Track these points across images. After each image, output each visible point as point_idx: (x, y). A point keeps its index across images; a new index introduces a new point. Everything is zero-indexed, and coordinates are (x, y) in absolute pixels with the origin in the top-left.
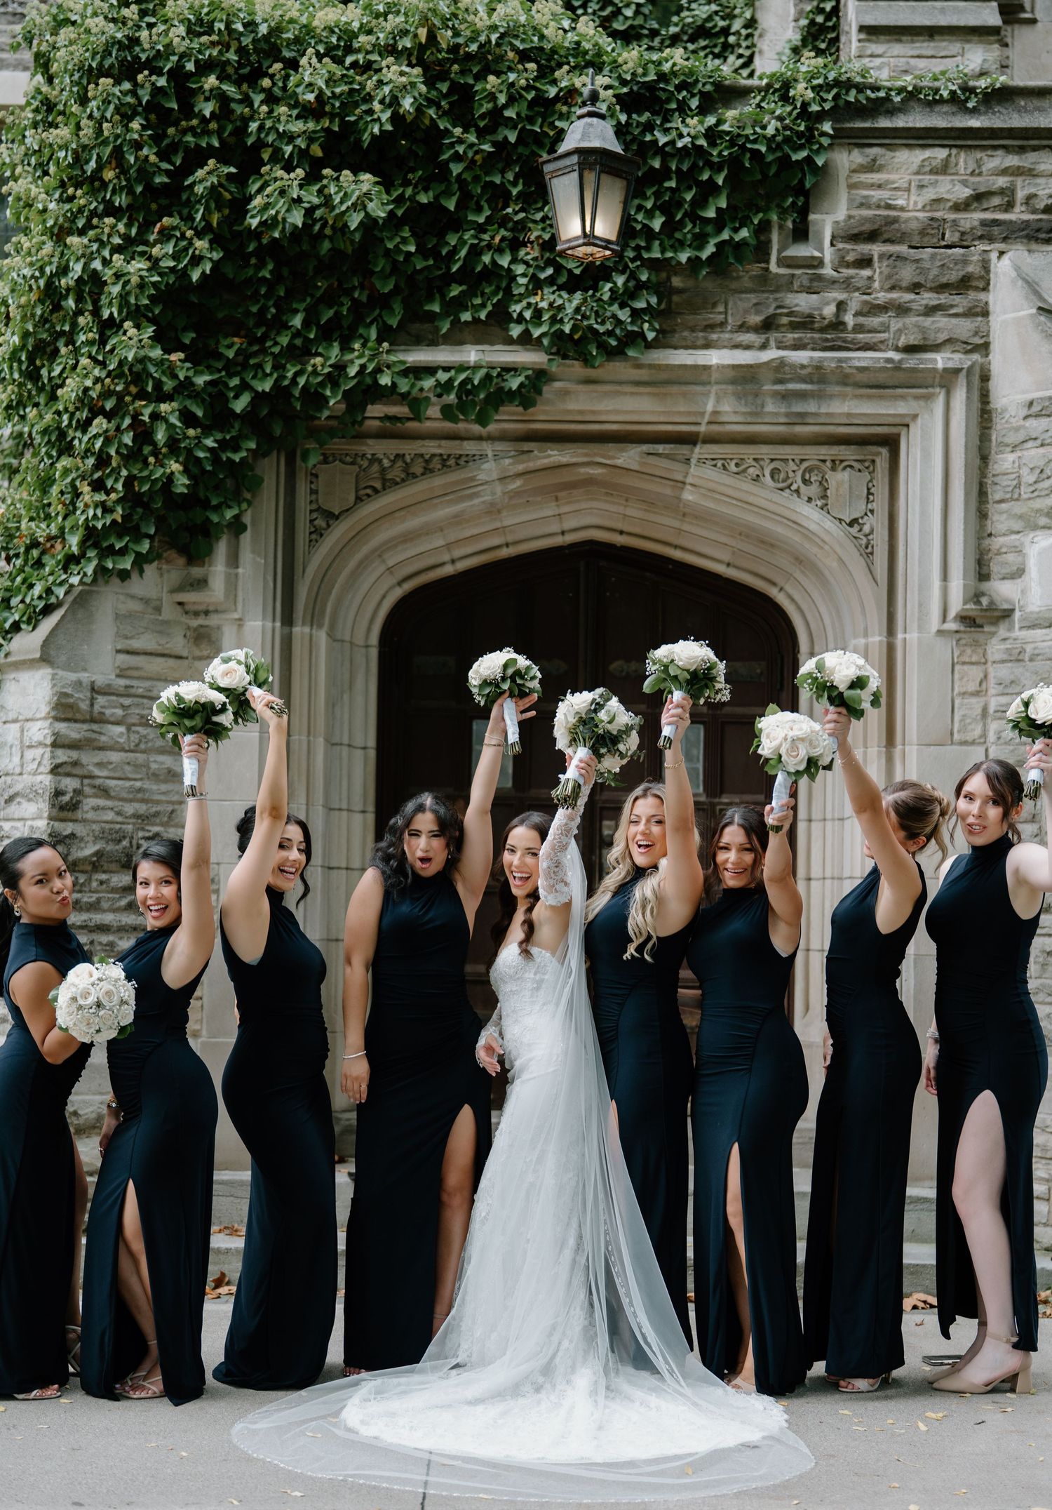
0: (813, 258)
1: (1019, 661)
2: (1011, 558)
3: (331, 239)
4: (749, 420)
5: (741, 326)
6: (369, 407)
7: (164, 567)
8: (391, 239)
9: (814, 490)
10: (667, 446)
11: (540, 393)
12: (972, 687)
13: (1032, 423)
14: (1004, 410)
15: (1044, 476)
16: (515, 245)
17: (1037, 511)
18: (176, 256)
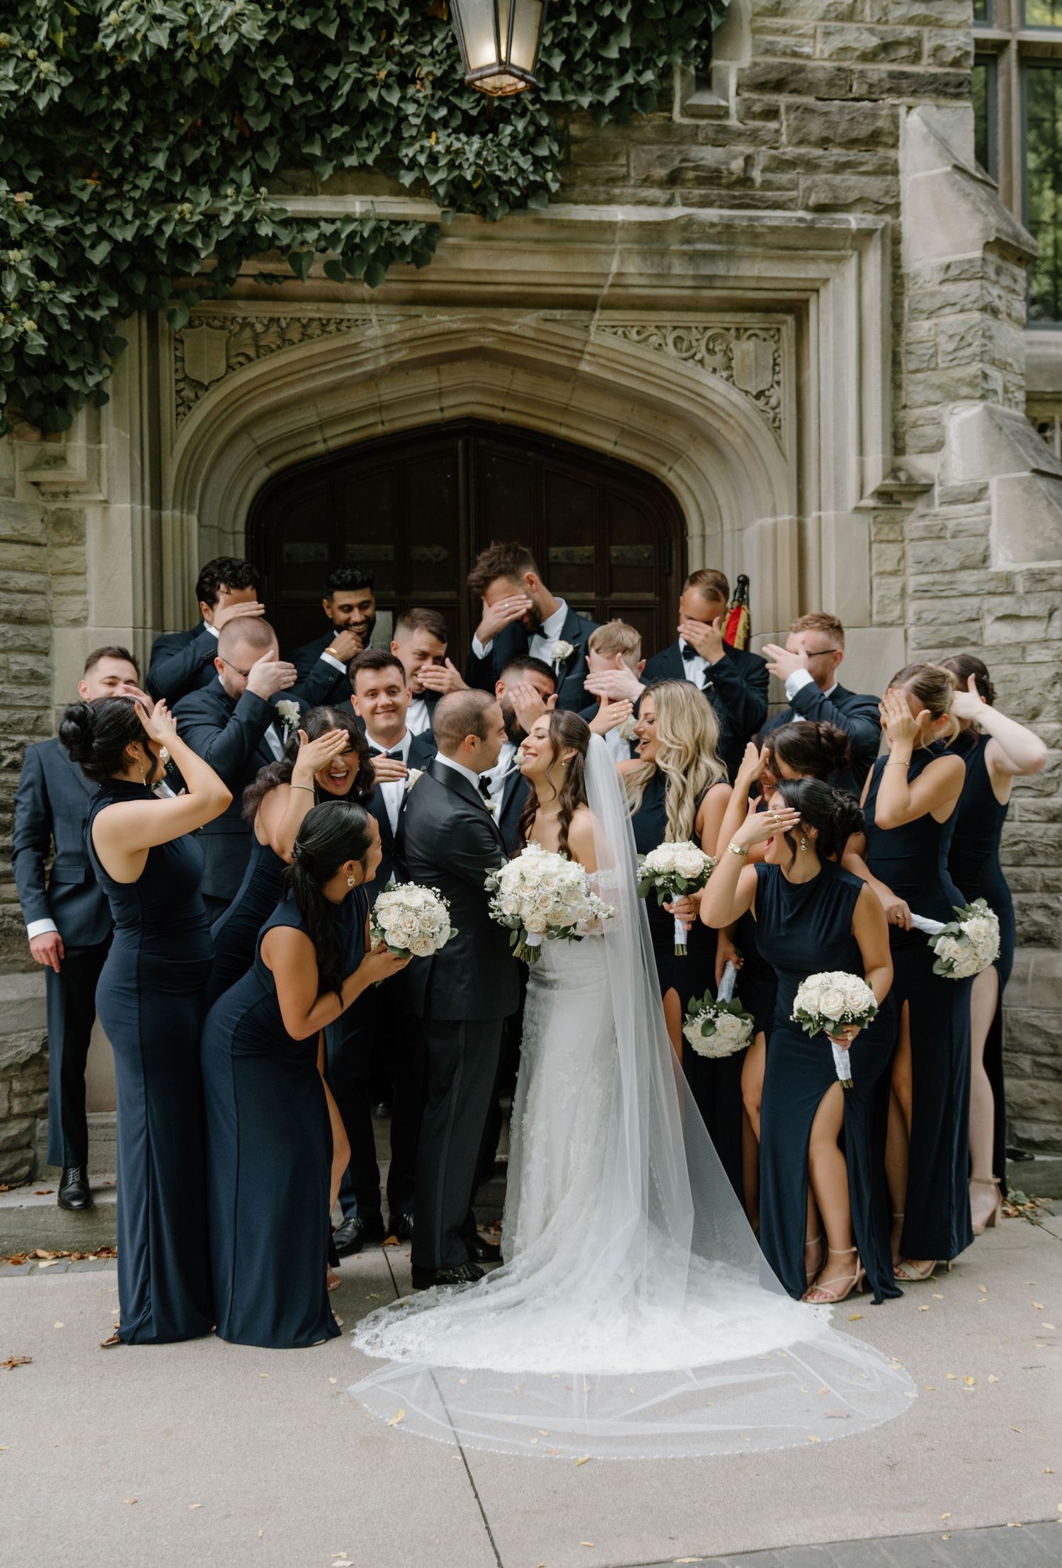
0: (719, 107)
1: (939, 538)
2: (928, 430)
3: (196, 67)
4: (655, 282)
5: (645, 180)
6: (244, 262)
7: (15, 442)
8: (264, 70)
9: (719, 359)
10: (566, 312)
11: (433, 249)
12: (890, 566)
13: (949, 288)
14: (917, 275)
15: (964, 343)
16: (404, 81)
17: (958, 380)
18: (17, 79)
